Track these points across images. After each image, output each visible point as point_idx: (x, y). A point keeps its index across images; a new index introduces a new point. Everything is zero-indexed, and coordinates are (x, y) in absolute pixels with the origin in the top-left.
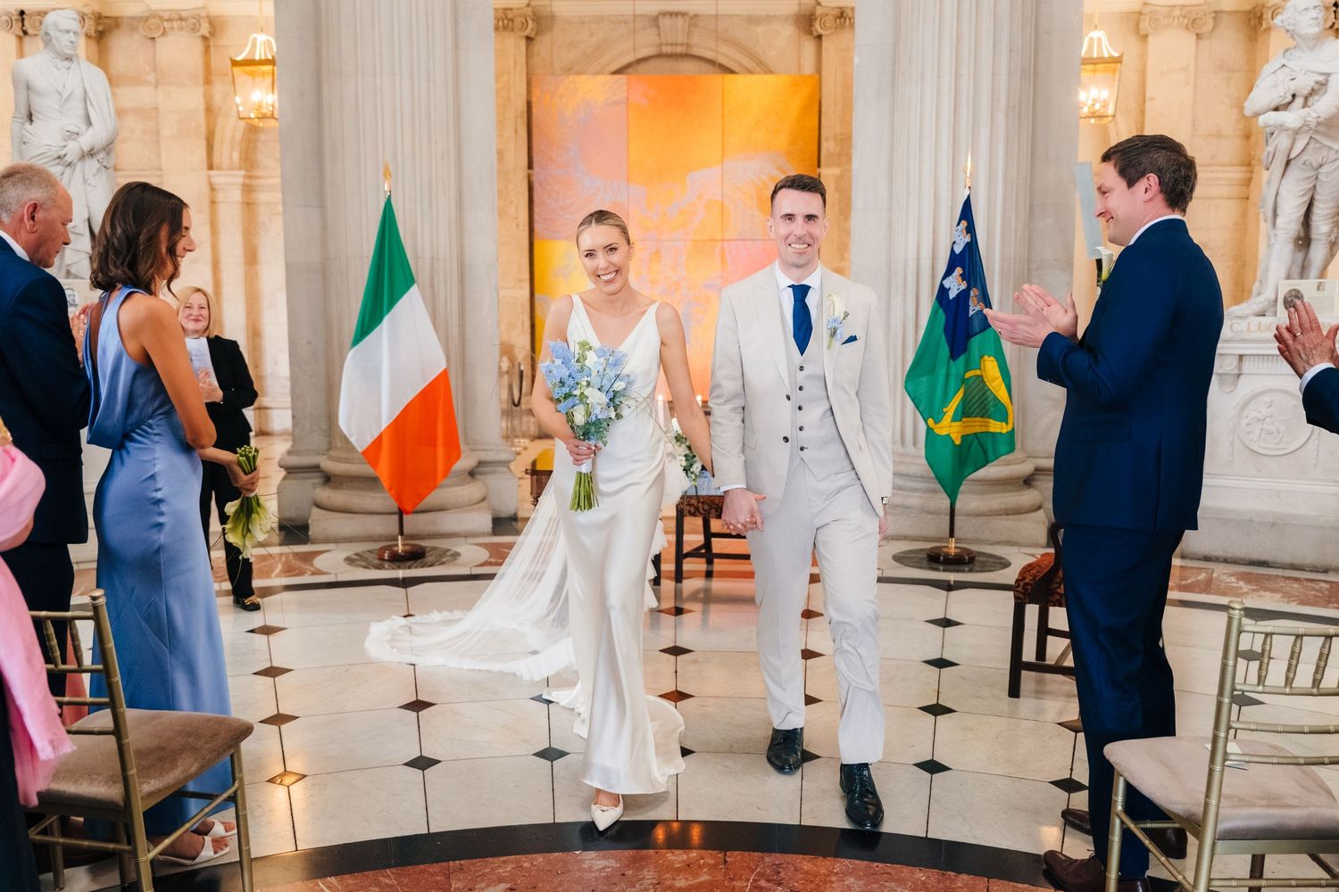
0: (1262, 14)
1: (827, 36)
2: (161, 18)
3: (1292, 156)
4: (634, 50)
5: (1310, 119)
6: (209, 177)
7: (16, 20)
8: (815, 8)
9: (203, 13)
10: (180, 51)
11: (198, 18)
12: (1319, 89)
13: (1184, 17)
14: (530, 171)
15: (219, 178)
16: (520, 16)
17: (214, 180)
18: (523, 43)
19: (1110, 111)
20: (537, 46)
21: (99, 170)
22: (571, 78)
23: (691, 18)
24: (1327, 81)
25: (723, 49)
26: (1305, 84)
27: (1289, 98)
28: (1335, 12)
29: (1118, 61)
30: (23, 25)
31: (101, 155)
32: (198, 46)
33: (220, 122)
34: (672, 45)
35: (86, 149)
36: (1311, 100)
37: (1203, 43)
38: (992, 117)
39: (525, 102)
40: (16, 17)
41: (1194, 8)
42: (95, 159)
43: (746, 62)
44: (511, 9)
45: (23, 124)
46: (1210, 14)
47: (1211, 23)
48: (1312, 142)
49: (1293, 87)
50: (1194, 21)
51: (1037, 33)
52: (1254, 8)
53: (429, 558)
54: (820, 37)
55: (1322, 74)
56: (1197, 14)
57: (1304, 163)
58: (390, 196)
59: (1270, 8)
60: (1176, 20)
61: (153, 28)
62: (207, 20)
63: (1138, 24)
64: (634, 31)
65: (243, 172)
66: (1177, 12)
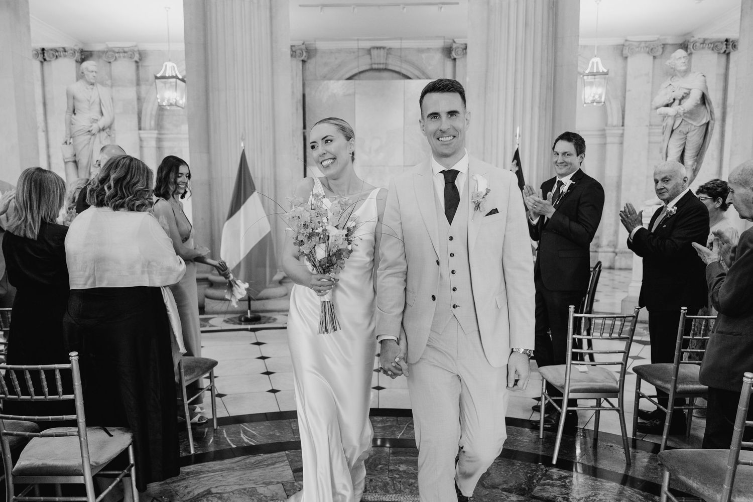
0: (688, 45)
1: (458, 59)
2: (114, 52)
3: (674, 128)
4: (358, 67)
5: (680, 111)
6: (139, 134)
7: (41, 53)
8: (452, 44)
9: (136, 49)
10: (124, 68)
11: (133, 52)
12: (686, 96)
13: (647, 47)
14: (305, 130)
15: (143, 134)
16: (299, 49)
17: (142, 136)
18: (300, 64)
19: (603, 100)
20: (308, 65)
21: (107, 137)
22: (326, 82)
23: (387, 50)
24: (690, 92)
25: (405, 66)
26: (679, 94)
27: (672, 101)
28: (726, 44)
29: (606, 74)
30: (44, 56)
31: (108, 130)
32: (134, 66)
33: (145, 105)
34: (378, 64)
35: (101, 127)
36: (682, 101)
37: (657, 61)
38: (532, 108)
39: (302, 95)
40: (40, 52)
41: (652, 43)
42: (105, 132)
43: (417, 73)
44: (294, 46)
45: (71, 115)
46: (660, 45)
47: (661, 50)
48: (683, 122)
49: (674, 95)
50: (652, 49)
51: (555, 66)
52: (684, 42)
53: (263, 320)
54: (455, 59)
55: (688, 89)
56: (653, 46)
57: (680, 131)
58: (244, 150)
59: (692, 42)
60: (642, 49)
61: (110, 56)
62: (138, 52)
63: (622, 51)
64: (358, 57)
65: (156, 132)
66: (643, 45)
